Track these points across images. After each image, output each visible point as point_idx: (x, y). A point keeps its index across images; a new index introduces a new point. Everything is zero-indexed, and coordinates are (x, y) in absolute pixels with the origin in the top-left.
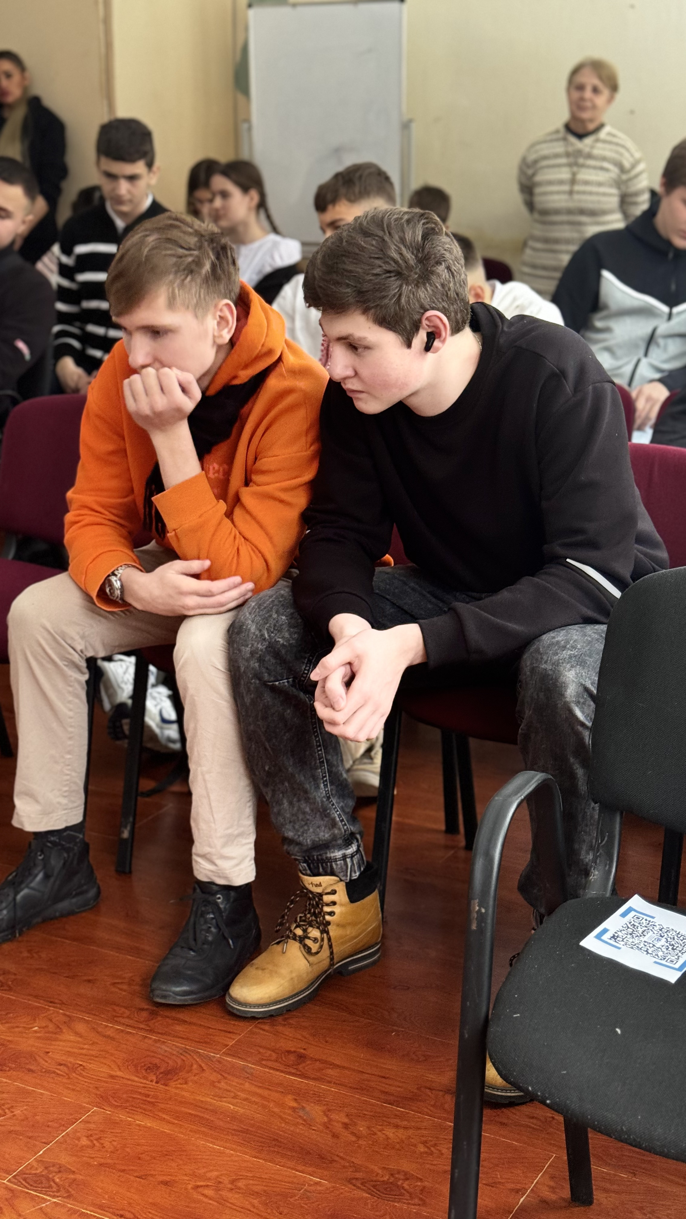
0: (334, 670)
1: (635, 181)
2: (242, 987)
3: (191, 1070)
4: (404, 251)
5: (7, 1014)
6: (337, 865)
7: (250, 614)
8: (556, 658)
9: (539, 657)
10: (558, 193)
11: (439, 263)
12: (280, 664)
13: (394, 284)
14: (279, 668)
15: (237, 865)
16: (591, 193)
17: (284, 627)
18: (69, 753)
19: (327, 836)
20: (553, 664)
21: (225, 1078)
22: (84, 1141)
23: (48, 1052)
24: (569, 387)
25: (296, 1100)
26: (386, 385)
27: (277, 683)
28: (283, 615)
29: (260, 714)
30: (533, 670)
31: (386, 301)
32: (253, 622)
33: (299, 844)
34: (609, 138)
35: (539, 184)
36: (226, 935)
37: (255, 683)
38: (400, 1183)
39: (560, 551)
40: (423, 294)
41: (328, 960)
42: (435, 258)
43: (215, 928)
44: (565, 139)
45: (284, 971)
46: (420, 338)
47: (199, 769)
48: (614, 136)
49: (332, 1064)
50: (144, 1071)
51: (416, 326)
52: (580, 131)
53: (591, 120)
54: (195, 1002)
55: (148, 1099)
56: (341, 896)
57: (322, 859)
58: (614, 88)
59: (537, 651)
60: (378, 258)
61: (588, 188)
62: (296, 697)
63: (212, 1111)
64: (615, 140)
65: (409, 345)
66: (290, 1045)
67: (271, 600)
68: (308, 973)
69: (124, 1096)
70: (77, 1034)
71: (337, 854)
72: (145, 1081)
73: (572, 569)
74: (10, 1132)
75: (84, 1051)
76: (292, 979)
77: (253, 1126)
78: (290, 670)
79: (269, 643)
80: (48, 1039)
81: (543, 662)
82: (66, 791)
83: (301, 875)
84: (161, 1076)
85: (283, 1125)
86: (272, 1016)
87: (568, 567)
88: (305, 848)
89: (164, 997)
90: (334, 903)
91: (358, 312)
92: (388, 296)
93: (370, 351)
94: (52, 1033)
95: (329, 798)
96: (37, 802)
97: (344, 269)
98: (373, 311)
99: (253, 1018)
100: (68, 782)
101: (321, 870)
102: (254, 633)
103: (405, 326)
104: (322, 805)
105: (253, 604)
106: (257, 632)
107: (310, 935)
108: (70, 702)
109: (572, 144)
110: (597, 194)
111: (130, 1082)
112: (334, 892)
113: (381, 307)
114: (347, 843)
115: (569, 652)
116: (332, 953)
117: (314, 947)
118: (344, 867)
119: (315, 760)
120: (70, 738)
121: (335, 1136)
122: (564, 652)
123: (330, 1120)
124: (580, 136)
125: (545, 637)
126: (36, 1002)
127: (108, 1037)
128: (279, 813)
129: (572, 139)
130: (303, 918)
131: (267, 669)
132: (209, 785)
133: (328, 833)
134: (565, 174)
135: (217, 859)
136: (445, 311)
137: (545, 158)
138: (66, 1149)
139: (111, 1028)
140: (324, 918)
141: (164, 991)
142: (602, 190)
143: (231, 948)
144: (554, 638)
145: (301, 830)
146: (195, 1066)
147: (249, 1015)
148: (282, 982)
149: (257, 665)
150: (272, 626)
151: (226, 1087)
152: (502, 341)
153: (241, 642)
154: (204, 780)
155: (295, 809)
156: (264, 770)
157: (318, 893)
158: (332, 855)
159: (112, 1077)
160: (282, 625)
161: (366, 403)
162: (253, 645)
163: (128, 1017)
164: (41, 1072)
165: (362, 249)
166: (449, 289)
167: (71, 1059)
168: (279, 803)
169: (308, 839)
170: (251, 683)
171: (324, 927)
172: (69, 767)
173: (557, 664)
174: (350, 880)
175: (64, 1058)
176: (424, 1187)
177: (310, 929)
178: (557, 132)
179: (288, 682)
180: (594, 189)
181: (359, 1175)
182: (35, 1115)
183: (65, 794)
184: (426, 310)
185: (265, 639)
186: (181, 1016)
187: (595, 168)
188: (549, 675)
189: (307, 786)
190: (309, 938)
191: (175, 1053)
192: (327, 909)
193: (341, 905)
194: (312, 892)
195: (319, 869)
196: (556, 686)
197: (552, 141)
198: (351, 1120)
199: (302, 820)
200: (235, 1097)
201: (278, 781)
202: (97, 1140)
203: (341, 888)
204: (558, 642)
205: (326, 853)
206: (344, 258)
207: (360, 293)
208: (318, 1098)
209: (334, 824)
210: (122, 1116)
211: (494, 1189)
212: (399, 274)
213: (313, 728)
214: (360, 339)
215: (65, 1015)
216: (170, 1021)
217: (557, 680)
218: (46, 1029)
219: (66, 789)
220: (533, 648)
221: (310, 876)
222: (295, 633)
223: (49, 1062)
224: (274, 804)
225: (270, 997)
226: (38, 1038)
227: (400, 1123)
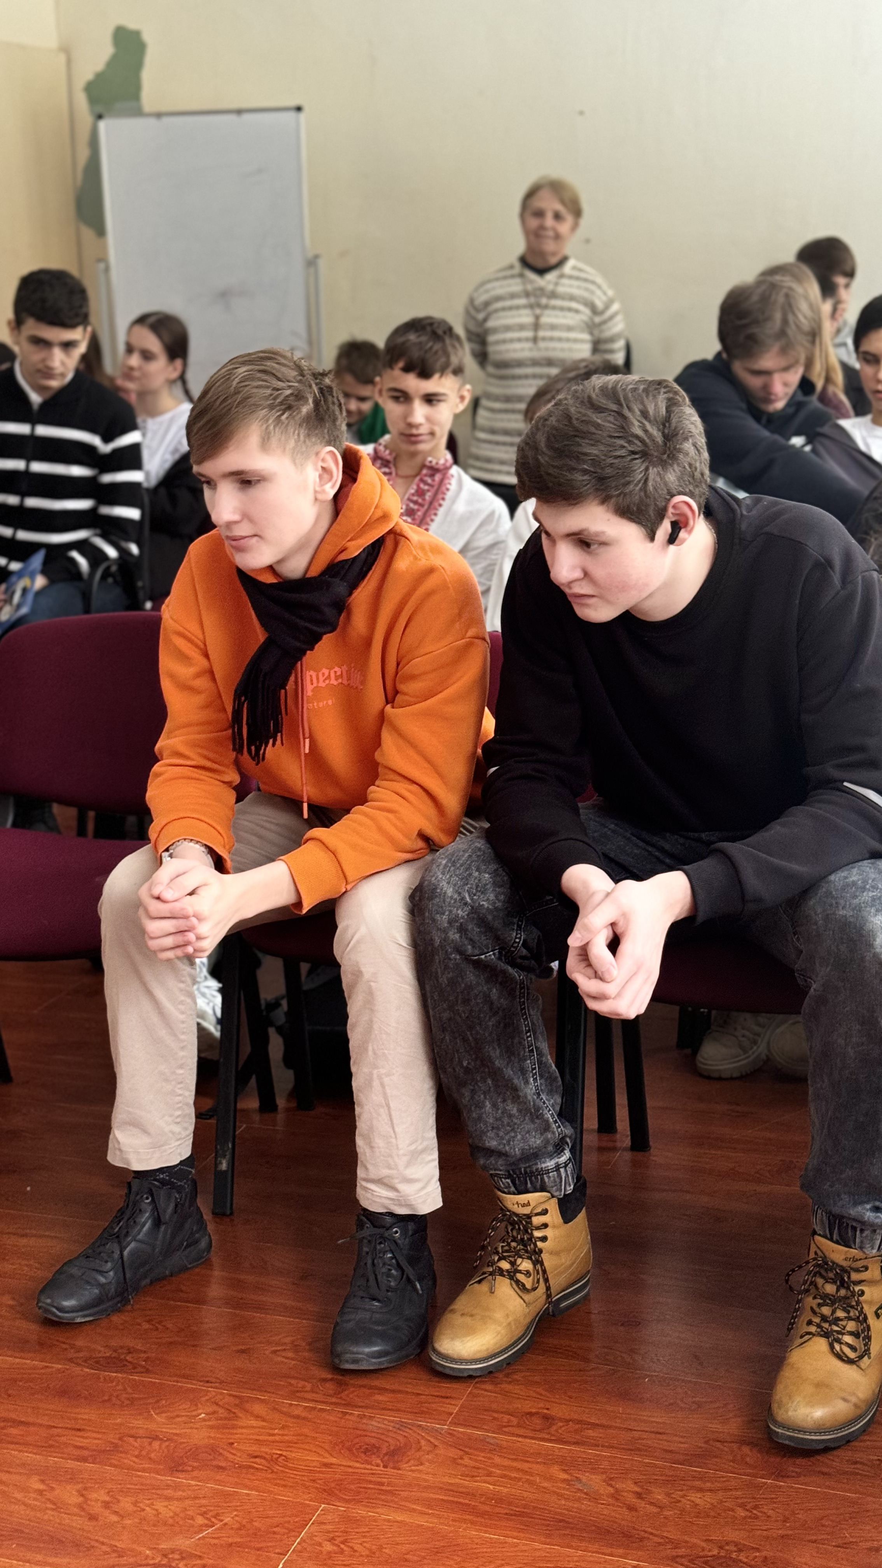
0: (599, 932)
1: (610, 324)
2: (452, 1339)
3: (421, 1447)
4: (648, 426)
5: (157, 1402)
6: (549, 1177)
7: (443, 873)
8: (856, 901)
9: (834, 902)
10: (519, 340)
11: (686, 439)
12: (486, 932)
13: (639, 466)
14: (483, 938)
15: (423, 1188)
16: (560, 340)
17: (488, 886)
18: (181, 1067)
19: (538, 1142)
20: (853, 910)
21: (467, 1453)
22: (328, 1547)
23: (233, 1443)
24: (836, 578)
25: (564, 1470)
26: (624, 587)
27: (483, 957)
28: (485, 872)
29: (460, 997)
30: (827, 918)
31: (631, 487)
32: (448, 883)
33: (501, 1154)
34: (576, 273)
35: (495, 330)
36: (412, 1277)
37: (456, 959)
38: (734, 1555)
39: (836, 774)
40: (671, 477)
41: (545, 1297)
42: (683, 433)
43: (396, 1270)
44: (521, 275)
45: (499, 1315)
46: (665, 528)
47: (375, 1072)
48: (580, 270)
49: (589, 1423)
50: (363, 1455)
51: (661, 515)
52: (539, 264)
53: (554, 254)
54: (392, 1365)
55: (384, 1488)
56: (554, 1216)
57: (532, 1172)
58: (577, 213)
59: (829, 894)
60: (619, 437)
61: (556, 334)
62: (504, 972)
63: (468, 1494)
64: (583, 275)
65: (652, 538)
66: (528, 1406)
67: (467, 855)
68: (525, 1316)
69: (353, 1487)
70: (258, 1417)
71: (549, 1164)
72: (369, 1467)
73: (853, 795)
74: (231, 1545)
75: (277, 1438)
76: (509, 1324)
77: (525, 1507)
78: (497, 938)
79: (472, 907)
80: (225, 1427)
81: (840, 908)
82: (178, 1116)
83: (500, 1193)
84: (386, 1458)
85: (563, 1502)
86: (491, 1372)
87: (848, 793)
88: (512, 1160)
89: (356, 1361)
90: (545, 1226)
91: (596, 502)
92: (633, 481)
93: (608, 548)
94: (226, 1419)
95: (539, 1094)
96: (145, 1132)
97: (579, 452)
98: (613, 500)
99: (470, 1377)
100: (180, 1105)
101: (529, 1185)
102: (451, 898)
103: (649, 516)
104: (534, 1105)
105: (444, 862)
106: (456, 896)
107: (520, 1268)
108: (182, 1003)
109: (531, 282)
110: (568, 340)
111: (350, 1470)
112: (545, 1212)
113: (625, 495)
114: (559, 1148)
115: (871, 894)
116: (548, 1288)
117: (528, 1282)
118: (558, 1180)
119: (524, 1048)
120: (183, 1048)
121: (631, 1508)
122: (865, 894)
123: (617, 1490)
124: (542, 271)
125: (832, 877)
126: (188, 1383)
127: (298, 1417)
128: (480, 1118)
129: (531, 275)
130: (506, 1248)
131: (471, 940)
132: (388, 1091)
133: (540, 1138)
134: (525, 317)
135: (400, 1183)
136: (691, 495)
137: (499, 298)
138: (310, 1558)
139: (299, 1408)
140: (536, 1245)
141: (354, 1353)
142: (572, 335)
143: (418, 1293)
144: (846, 878)
145: (507, 1138)
146: (423, 1442)
147: (466, 1374)
148: (499, 1329)
149: (457, 936)
150: (474, 886)
151: (473, 1464)
152: (744, 526)
153: (435, 908)
154: (383, 1085)
155: (500, 1111)
156: (462, 1066)
157: (525, 1215)
158: (543, 1166)
159: (326, 1465)
160: (486, 885)
161: (596, 610)
162: (451, 911)
163: (312, 1391)
164: (235, 1468)
165: (598, 426)
166: (696, 469)
167: (264, 1449)
168: (480, 1106)
169: (516, 1148)
170: (450, 959)
171: (536, 1256)
172: (181, 1086)
173: (859, 909)
174: (565, 1195)
175: (254, 1448)
176: (766, 1557)
177: (519, 1261)
178: (511, 267)
179: (494, 954)
180: (564, 335)
181: (681, 1551)
182: (251, 1521)
183: (178, 1120)
184: (673, 496)
185: (466, 904)
186: (377, 1383)
187: (562, 309)
188: (850, 922)
189: (516, 1081)
190: (520, 1272)
191: (391, 1428)
192: (537, 1234)
193: (554, 1227)
194: (517, 1215)
195: (526, 1183)
196: (862, 936)
197: (505, 278)
198: (642, 1487)
199: (508, 1125)
200: (489, 1474)
201: (479, 1078)
202: (343, 1543)
203: (553, 1206)
204: (854, 883)
205: (536, 1164)
206: (578, 439)
207: (601, 479)
208: (593, 1466)
209: (547, 1128)
210: (360, 1511)
211: (848, 1550)
212: (645, 455)
213: (522, 1010)
214: (597, 534)
215: (230, 1395)
216: (367, 1391)
217: (862, 928)
218: (216, 1415)
219: (179, 1113)
220: (821, 892)
221: (514, 1194)
222: (503, 893)
223: (239, 1454)
224: (473, 1108)
225: (487, 1349)
226: (212, 1427)
227: (703, 1486)
